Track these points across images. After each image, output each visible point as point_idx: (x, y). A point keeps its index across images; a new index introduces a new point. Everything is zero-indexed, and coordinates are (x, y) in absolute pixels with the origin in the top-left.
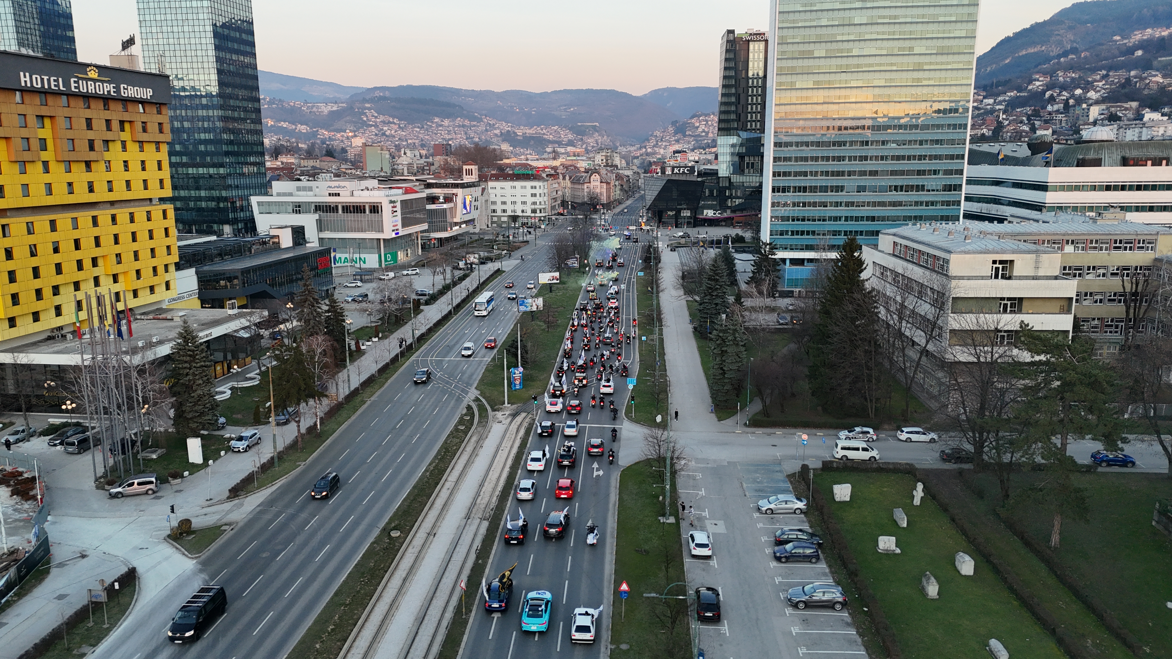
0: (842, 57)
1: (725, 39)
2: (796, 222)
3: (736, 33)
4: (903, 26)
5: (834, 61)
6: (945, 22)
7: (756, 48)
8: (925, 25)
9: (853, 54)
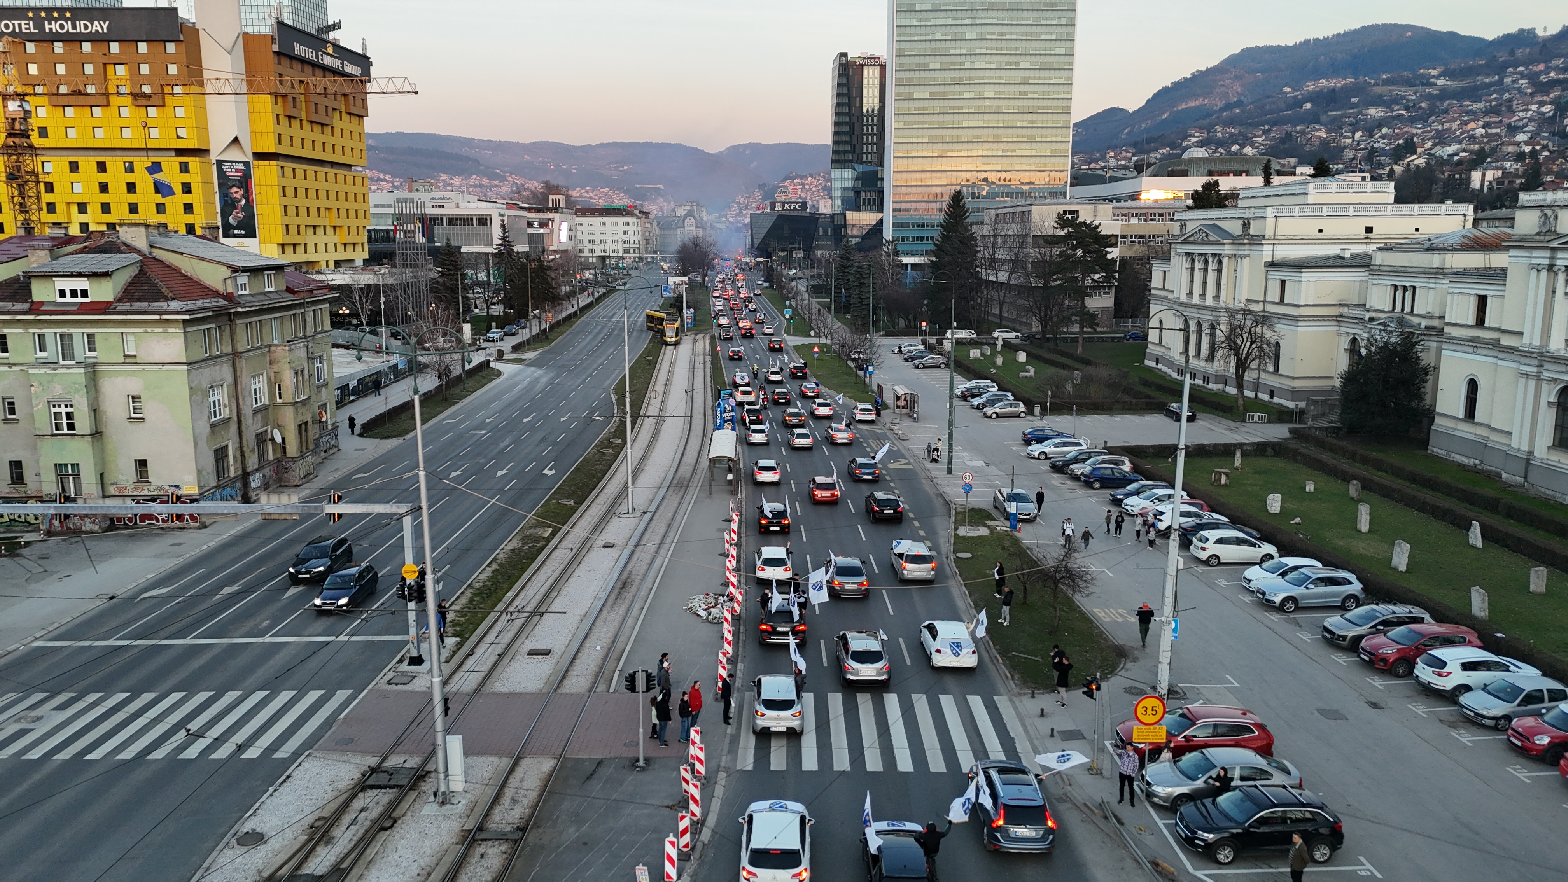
0: (955, 70)
1: (837, 63)
2: (916, 228)
3: (849, 56)
4: (1009, 42)
5: (948, 74)
6: (1046, 40)
7: (871, 73)
8: (1029, 42)
9: (966, 67)
